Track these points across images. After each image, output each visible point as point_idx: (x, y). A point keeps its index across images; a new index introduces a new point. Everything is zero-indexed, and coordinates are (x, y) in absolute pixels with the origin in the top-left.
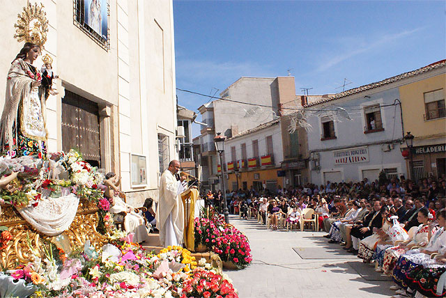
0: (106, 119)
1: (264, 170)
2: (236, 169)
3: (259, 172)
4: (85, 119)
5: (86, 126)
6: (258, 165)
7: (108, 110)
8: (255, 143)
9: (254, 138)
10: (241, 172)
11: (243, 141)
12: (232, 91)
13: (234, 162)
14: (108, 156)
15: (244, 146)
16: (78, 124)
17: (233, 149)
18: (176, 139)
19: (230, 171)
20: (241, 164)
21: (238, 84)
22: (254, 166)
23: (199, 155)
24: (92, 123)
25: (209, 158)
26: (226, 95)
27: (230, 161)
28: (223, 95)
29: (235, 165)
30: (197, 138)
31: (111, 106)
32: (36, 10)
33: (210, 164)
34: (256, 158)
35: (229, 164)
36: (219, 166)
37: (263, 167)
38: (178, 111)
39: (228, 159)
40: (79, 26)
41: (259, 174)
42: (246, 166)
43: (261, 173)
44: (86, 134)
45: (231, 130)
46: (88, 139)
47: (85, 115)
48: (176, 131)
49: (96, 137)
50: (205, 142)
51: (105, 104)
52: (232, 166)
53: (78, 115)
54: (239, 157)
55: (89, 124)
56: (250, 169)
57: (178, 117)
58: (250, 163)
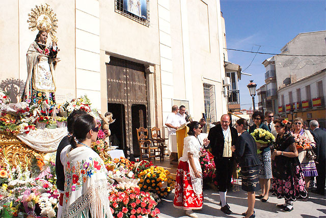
0: (150, 75)
1: (315, 110)
2: (292, 110)
3: (311, 112)
4: (132, 75)
5: (133, 80)
6: (310, 106)
7: (151, 69)
8: (308, 88)
9: (307, 84)
10: (296, 113)
11: (298, 87)
12: (291, 47)
13: (292, 105)
14: (152, 101)
15: (299, 90)
16: (126, 79)
17: (291, 93)
18: (224, 87)
19: (288, 112)
20: (296, 106)
21: (296, 40)
22: (307, 107)
23: (265, 100)
24: (139, 78)
25: (273, 101)
26: (286, 50)
27: (288, 103)
28: (283, 50)
29: (292, 106)
30: (264, 86)
31: (153, 65)
32: (43, 9)
33: (273, 106)
34: (309, 101)
35: (287, 106)
36: (279, 107)
37: (315, 108)
38: (225, 66)
39: (287, 102)
40: (120, 12)
41: (311, 114)
42: (300, 107)
43: (313, 112)
44: (133, 87)
45: (290, 78)
46: (135, 90)
47: (132, 73)
48: (223, 81)
49: (143, 89)
50: (268, 89)
51: (148, 64)
52: (289, 107)
53: (126, 74)
54: (295, 100)
55: (137, 79)
56: (304, 110)
57: (226, 70)
58: (304, 105)
